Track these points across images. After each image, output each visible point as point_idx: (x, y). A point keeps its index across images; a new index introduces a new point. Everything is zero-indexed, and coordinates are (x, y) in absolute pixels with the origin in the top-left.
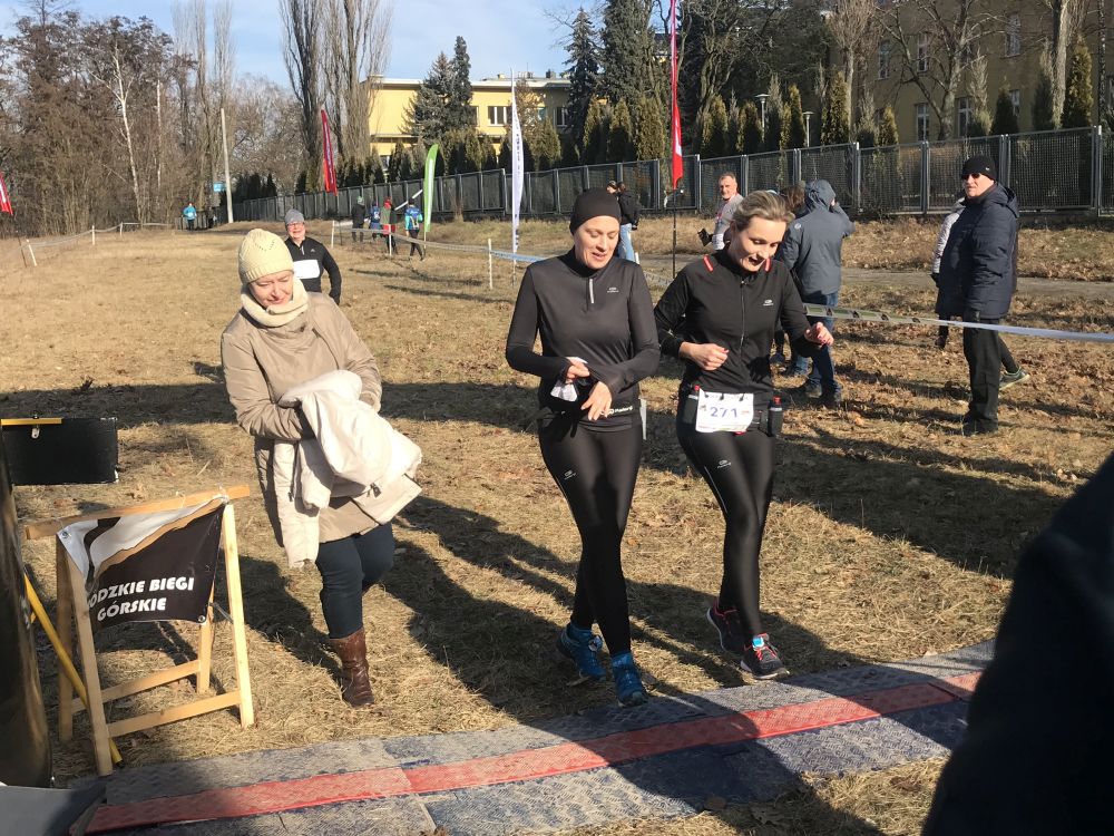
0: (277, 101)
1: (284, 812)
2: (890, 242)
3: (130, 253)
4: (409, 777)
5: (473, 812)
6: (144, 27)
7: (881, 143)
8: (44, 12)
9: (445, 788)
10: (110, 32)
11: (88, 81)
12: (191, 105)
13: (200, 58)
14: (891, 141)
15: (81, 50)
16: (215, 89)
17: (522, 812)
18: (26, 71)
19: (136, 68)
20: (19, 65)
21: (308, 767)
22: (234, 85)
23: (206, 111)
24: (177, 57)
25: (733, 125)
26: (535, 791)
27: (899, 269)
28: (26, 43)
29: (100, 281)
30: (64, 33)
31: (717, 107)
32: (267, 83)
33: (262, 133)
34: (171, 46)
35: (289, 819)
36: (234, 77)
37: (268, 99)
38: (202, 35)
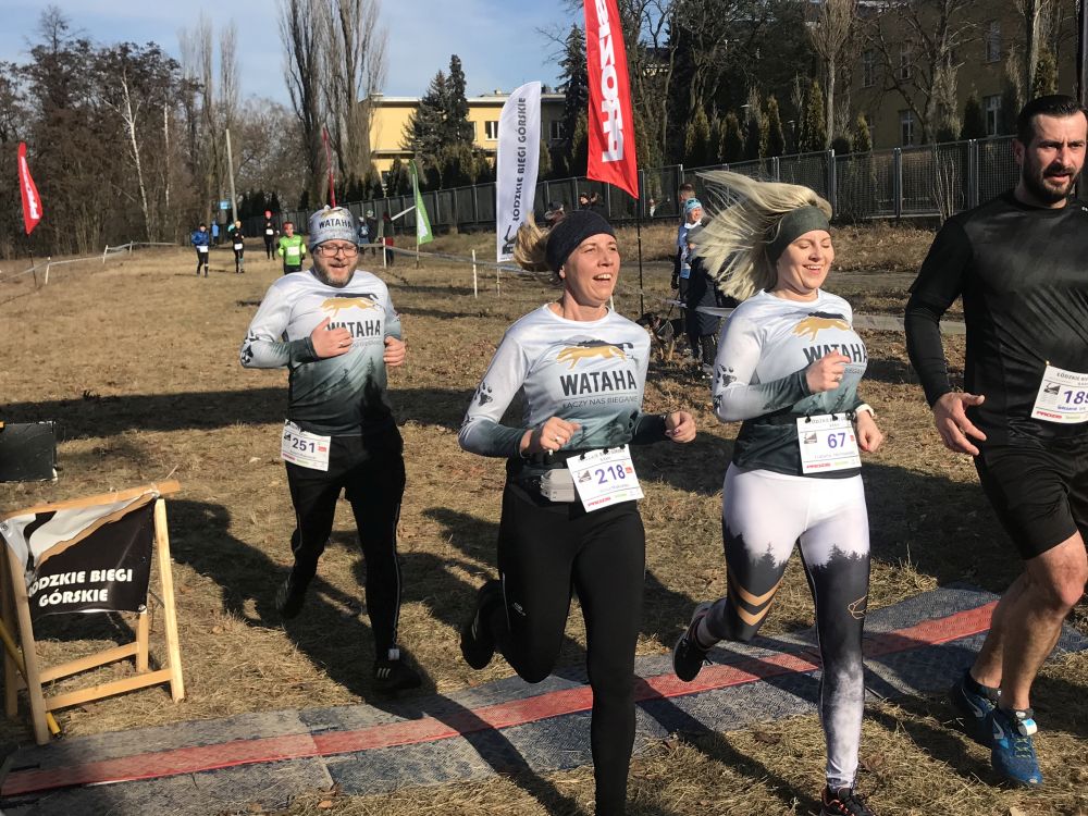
0: (282, 120)
1: (198, 773)
2: (864, 245)
3: (136, 271)
4: (315, 742)
5: (370, 770)
6: (152, 53)
7: (855, 150)
8: (56, 42)
9: (349, 750)
10: (119, 58)
11: (98, 105)
12: (198, 126)
13: (206, 79)
14: (865, 147)
15: (91, 75)
16: (221, 110)
17: (415, 770)
18: (39, 96)
19: (145, 92)
20: (33, 90)
21: (225, 734)
22: (241, 106)
23: (212, 132)
24: (184, 81)
25: (715, 134)
26: (429, 752)
27: (871, 272)
28: (39, 70)
29: (104, 298)
30: (76, 60)
31: (699, 119)
32: (272, 104)
33: (267, 152)
34: (177, 70)
35: (201, 779)
36: (239, 99)
37: (273, 119)
38: (208, 59)
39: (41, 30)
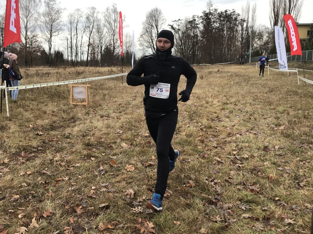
0: (268, 31)
6: (234, 12)
8: (210, 10)
10: (224, 13)
12: (244, 32)
13: (247, 20)
15: (218, 18)
16: (251, 28)
18: (203, 24)
20: (201, 22)
23: (248, 33)
24: (241, 19)
28: (204, 17)
30: (213, 14)
34: (240, 16)
36: (256, 25)
37: (265, 30)
38: (249, 14)
39: (206, 7)
